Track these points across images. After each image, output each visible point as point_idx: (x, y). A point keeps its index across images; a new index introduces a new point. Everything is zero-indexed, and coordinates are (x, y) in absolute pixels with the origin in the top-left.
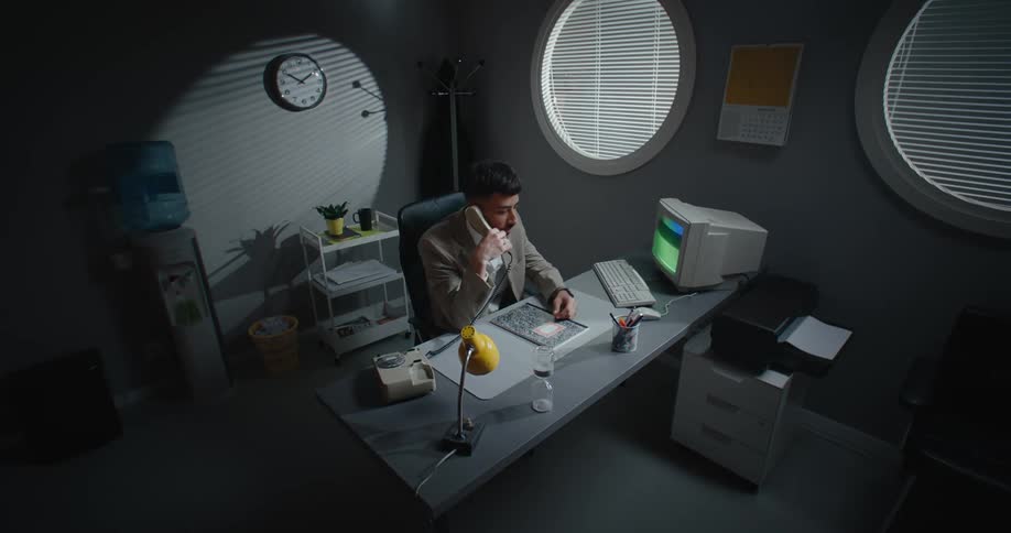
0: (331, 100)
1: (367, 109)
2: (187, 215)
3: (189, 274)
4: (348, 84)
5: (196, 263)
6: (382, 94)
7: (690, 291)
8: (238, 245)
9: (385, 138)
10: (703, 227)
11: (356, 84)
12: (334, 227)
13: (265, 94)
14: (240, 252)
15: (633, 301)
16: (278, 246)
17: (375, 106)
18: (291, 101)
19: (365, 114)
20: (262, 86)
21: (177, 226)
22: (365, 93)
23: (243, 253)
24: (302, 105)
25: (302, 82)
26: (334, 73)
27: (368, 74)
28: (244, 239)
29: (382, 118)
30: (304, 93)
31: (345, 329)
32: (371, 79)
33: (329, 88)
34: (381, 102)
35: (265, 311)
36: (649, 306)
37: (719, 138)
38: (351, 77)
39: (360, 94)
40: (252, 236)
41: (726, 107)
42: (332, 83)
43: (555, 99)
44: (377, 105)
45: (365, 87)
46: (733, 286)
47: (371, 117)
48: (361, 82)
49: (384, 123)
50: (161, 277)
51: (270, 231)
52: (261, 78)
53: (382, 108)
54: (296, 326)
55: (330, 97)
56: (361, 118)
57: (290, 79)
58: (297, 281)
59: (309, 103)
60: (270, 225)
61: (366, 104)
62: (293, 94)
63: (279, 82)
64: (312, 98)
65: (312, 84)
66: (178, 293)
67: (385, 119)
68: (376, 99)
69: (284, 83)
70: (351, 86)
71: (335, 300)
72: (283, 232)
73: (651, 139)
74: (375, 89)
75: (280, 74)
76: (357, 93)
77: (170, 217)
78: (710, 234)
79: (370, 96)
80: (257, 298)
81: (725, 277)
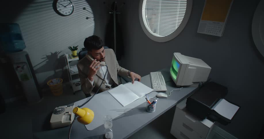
0: (76, 13)
1: (88, 17)
2: (25, 47)
3: (24, 66)
4: (81, 8)
5: (27, 62)
6: (93, 12)
7: (181, 87)
8: (45, 57)
9: (94, 26)
10: (187, 65)
11: (84, 9)
12: (74, 54)
13: (53, 10)
14: (46, 59)
15: (159, 90)
16: (58, 57)
17: (91, 15)
18: (62, 13)
19: (87, 18)
20: (52, 8)
21: (21, 50)
22: (87, 11)
23: (47, 59)
24: (65, 14)
25: (65, 7)
26: (76, 5)
27: (88, 5)
28: (47, 55)
29: (93, 20)
30: (66, 11)
31: (78, 83)
32: (89, 7)
33: (74, 9)
34: (93, 15)
35: (54, 76)
36: (164, 92)
37: (198, 32)
38: (82, 6)
39: (85, 12)
40: (50, 54)
41: (201, 22)
42: (76, 8)
43: (147, 16)
44: (91, 16)
45: (87, 10)
46: (197, 86)
47: (89, 19)
48: (86, 8)
49: (93, 21)
50: (15, 66)
51: (56, 53)
52: (52, 5)
53: (93, 16)
54: (62, 82)
55: (76, 12)
56: (86, 19)
57: (61, 6)
58: (65, 68)
59: (67, 14)
60: (56, 51)
61: (87, 15)
62: (62, 10)
63: (57, 6)
64: (69, 12)
65: (69, 7)
66: (21, 71)
67: (94, 20)
68: (91, 14)
69: (59, 7)
70: (82, 9)
71: (72, 76)
72: (60, 54)
73: (175, 31)
74: (91, 10)
75: (58, 4)
76: (85, 11)
77: (18, 48)
78: (189, 68)
79: (89, 12)
80: (52, 73)
81: (194, 83)
